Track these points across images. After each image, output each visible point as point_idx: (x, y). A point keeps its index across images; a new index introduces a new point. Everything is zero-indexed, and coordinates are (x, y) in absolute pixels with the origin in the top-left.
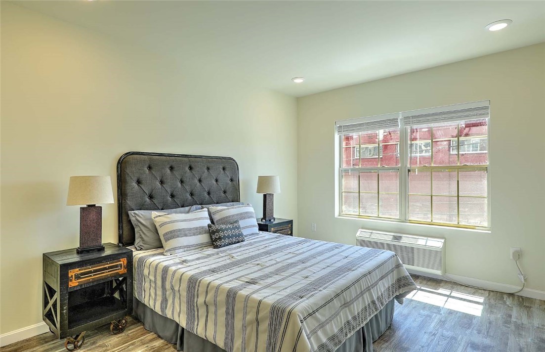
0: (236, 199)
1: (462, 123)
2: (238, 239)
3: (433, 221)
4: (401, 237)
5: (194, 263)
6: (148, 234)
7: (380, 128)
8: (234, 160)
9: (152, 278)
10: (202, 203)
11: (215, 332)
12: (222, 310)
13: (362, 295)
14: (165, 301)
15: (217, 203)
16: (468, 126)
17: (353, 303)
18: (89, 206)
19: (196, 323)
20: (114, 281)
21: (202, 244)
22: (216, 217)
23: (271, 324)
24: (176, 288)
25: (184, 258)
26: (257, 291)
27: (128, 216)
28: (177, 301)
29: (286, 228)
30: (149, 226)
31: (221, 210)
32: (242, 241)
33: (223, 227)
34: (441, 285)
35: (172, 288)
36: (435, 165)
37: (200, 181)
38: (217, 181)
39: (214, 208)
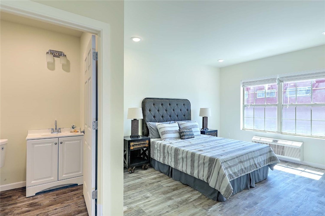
0: (189, 119)
1: (314, 80)
2: (192, 137)
3: (297, 133)
4: (278, 141)
5: (174, 144)
6: (154, 132)
7: (266, 83)
8: (189, 101)
9: (158, 149)
10: (175, 120)
11: (186, 168)
12: (189, 160)
13: (249, 160)
14: (164, 157)
15: (181, 120)
16: (317, 82)
17: (245, 162)
18: (134, 119)
19: (178, 166)
20: (141, 150)
21: (177, 137)
22: (182, 127)
23: (209, 164)
24: (170, 152)
25: (171, 142)
26: (203, 153)
27: (146, 124)
28: (170, 158)
29: (214, 133)
30: (155, 129)
31: (184, 123)
32: (194, 137)
33: (185, 130)
34: (300, 166)
35: (168, 153)
36: (298, 104)
37: (174, 110)
38: (181, 110)
39: (180, 122)
